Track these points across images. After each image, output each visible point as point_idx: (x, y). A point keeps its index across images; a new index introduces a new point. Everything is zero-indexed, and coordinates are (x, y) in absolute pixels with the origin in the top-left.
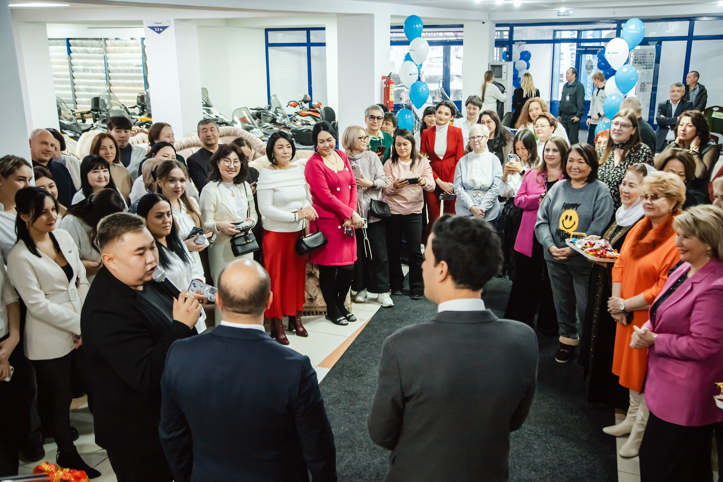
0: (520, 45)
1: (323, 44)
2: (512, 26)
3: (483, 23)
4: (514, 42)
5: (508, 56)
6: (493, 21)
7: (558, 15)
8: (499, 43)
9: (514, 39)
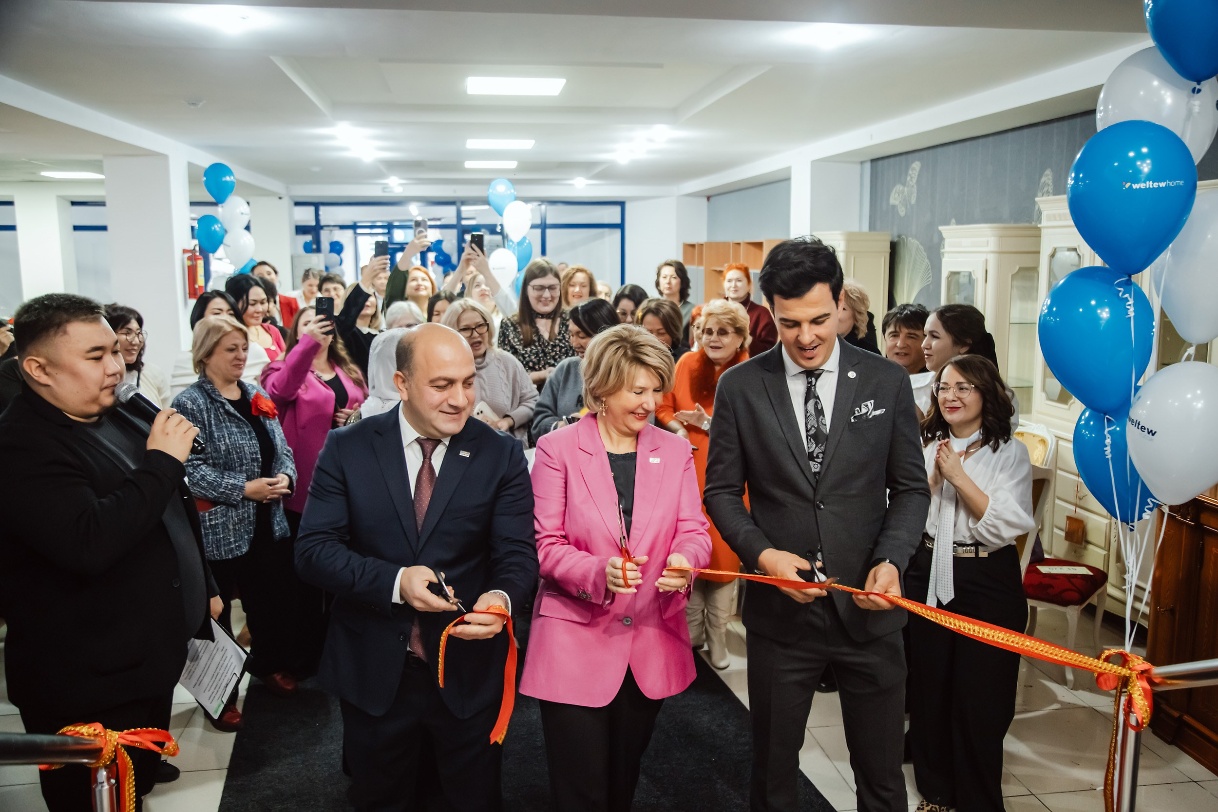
0: (331, 231)
1: (13, 228)
2: (317, 205)
3: (280, 198)
4: (322, 227)
5: (314, 247)
6: (291, 197)
7: (384, 192)
8: (301, 230)
9: (322, 223)
